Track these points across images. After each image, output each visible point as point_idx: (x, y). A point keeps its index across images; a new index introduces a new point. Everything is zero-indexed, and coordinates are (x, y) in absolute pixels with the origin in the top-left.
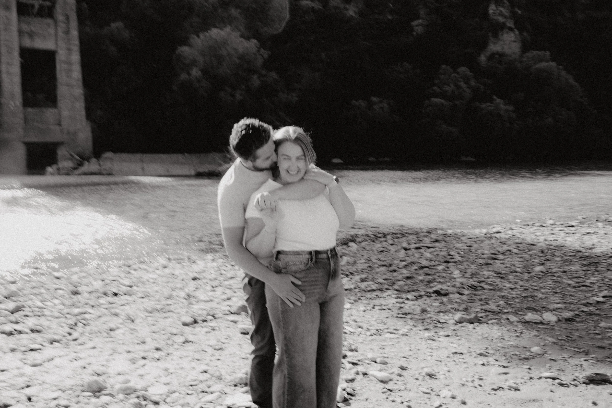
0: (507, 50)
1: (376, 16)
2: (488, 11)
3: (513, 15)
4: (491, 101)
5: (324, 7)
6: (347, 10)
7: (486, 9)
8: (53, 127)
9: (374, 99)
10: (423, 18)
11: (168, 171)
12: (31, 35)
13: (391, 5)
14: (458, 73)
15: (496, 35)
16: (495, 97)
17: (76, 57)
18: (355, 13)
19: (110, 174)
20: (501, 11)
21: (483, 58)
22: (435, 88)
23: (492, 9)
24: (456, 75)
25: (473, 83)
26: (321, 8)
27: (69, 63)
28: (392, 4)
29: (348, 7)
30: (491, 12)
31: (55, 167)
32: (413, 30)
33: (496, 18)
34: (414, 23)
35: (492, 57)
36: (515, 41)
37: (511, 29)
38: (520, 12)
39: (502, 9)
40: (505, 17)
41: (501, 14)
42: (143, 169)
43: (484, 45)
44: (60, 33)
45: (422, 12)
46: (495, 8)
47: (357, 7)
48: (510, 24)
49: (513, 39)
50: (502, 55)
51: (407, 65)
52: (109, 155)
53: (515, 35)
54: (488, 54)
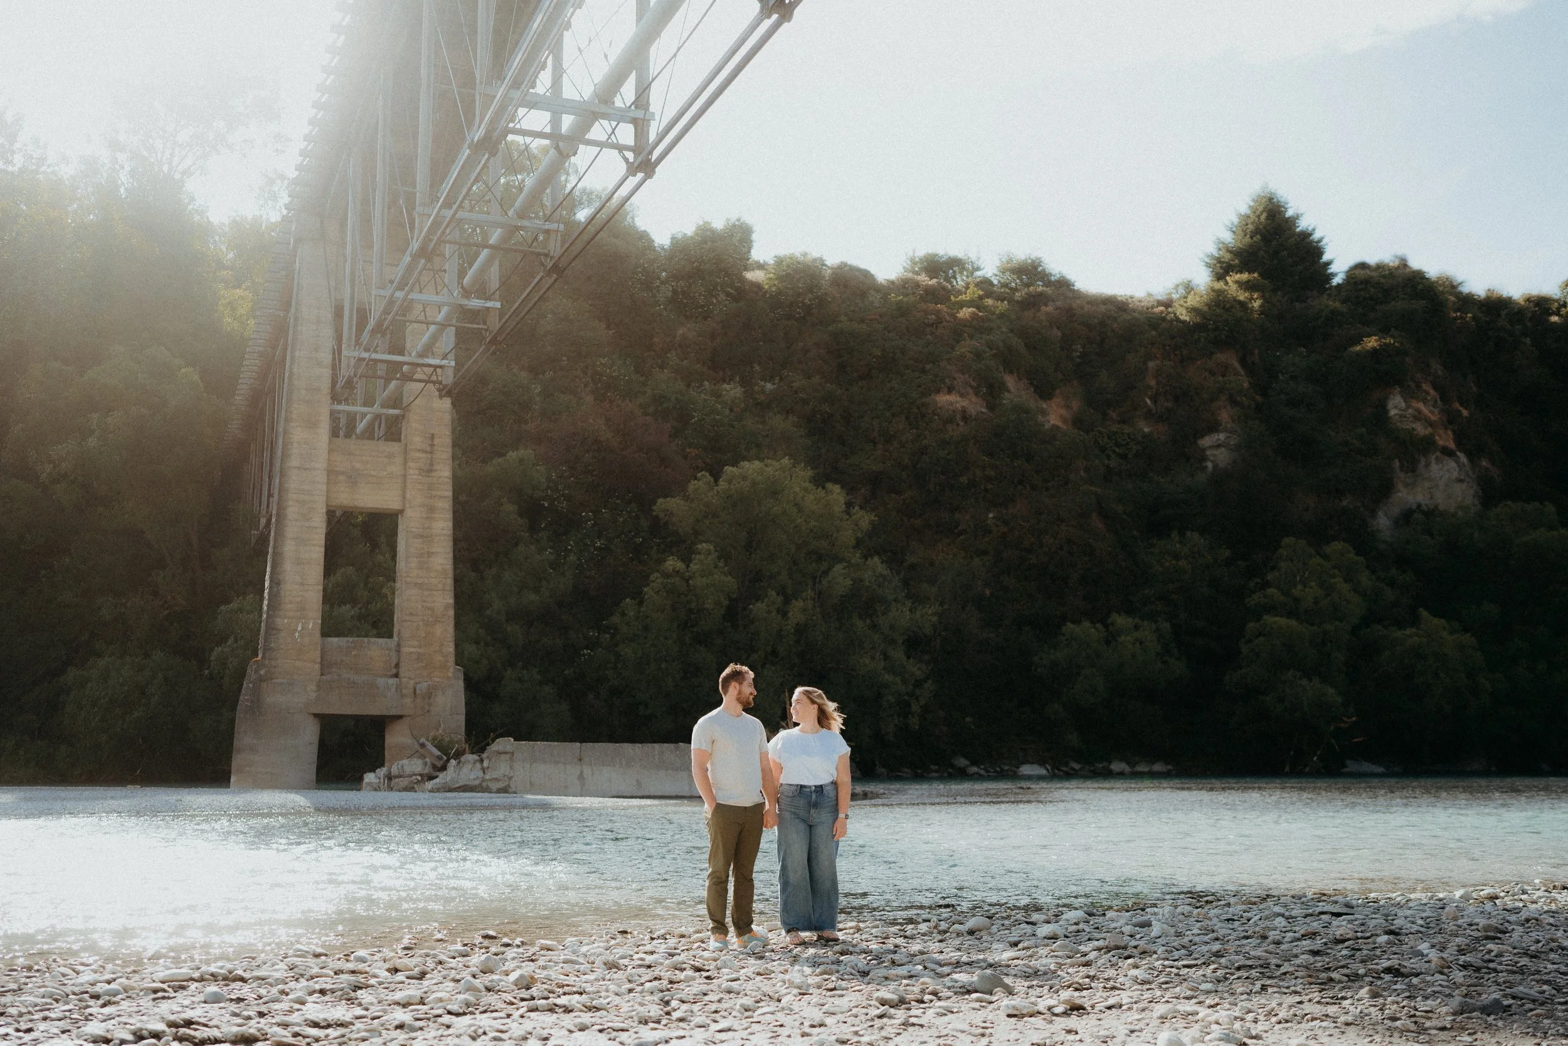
0: (1441, 500)
1: (1115, 427)
2: (1387, 412)
3: (1451, 419)
4: (1415, 621)
5: (991, 408)
6: (1044, 413)
7: (1382, 406)
8: (381, 681)
9: (1120, 620)
10: (1226, 431)
11: (639, 784)
12: (354, 478)
13: (1149, 402)
14: (1326, 557)
15: (1411, 467)
16: (1424, 613)
17: (443, 525)
18: (1065, 420)
19: (504, 790)
20: (1419, 411)
21: (1383, 522)
22: (1270, 591)
23: (1396, 405)
24: (1319, 560)
25: (1365, 579)
26: (984, 410)
27: (426, 537)
28: (1150, 398)
29: (1044, 406)
30: (1393, 412)
31: (382, 772)
32: (1204, 458)
33: (1408, 426)
34: (1206, 441)
35: (1407, 517)
36: (1461, 481)
37: (1448, 453)
38: (1465, 413)
39: (1421, 406)
40: (1431, 424)
41: (1418, 417)
42: (581, 777)
43: (1386, 489)
44: (413, 474)
45: (1225, 416)
46: (1403, 405)
47: (1068, 407)
48: (1446, 439)
49: (1455, 475)
50: (1431, 513)
51: (1194, 536)
52: (505, 744)
53: (1461, 466)
54: (1396, 511)
